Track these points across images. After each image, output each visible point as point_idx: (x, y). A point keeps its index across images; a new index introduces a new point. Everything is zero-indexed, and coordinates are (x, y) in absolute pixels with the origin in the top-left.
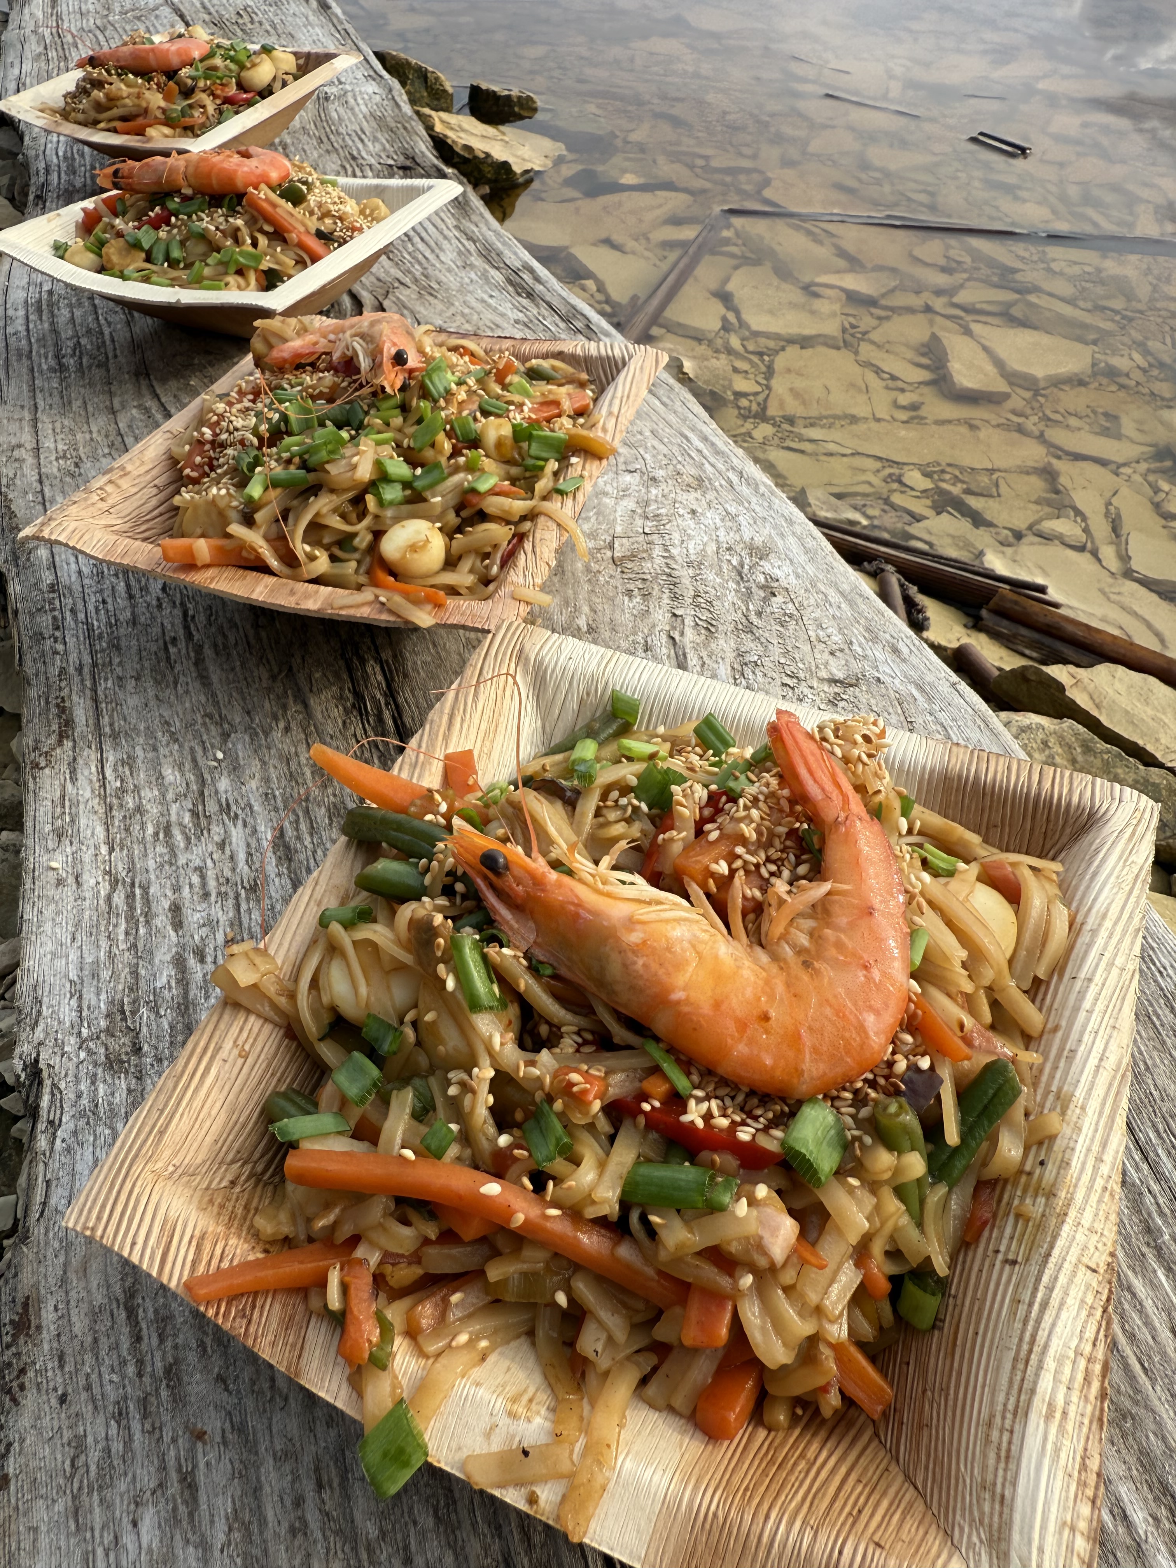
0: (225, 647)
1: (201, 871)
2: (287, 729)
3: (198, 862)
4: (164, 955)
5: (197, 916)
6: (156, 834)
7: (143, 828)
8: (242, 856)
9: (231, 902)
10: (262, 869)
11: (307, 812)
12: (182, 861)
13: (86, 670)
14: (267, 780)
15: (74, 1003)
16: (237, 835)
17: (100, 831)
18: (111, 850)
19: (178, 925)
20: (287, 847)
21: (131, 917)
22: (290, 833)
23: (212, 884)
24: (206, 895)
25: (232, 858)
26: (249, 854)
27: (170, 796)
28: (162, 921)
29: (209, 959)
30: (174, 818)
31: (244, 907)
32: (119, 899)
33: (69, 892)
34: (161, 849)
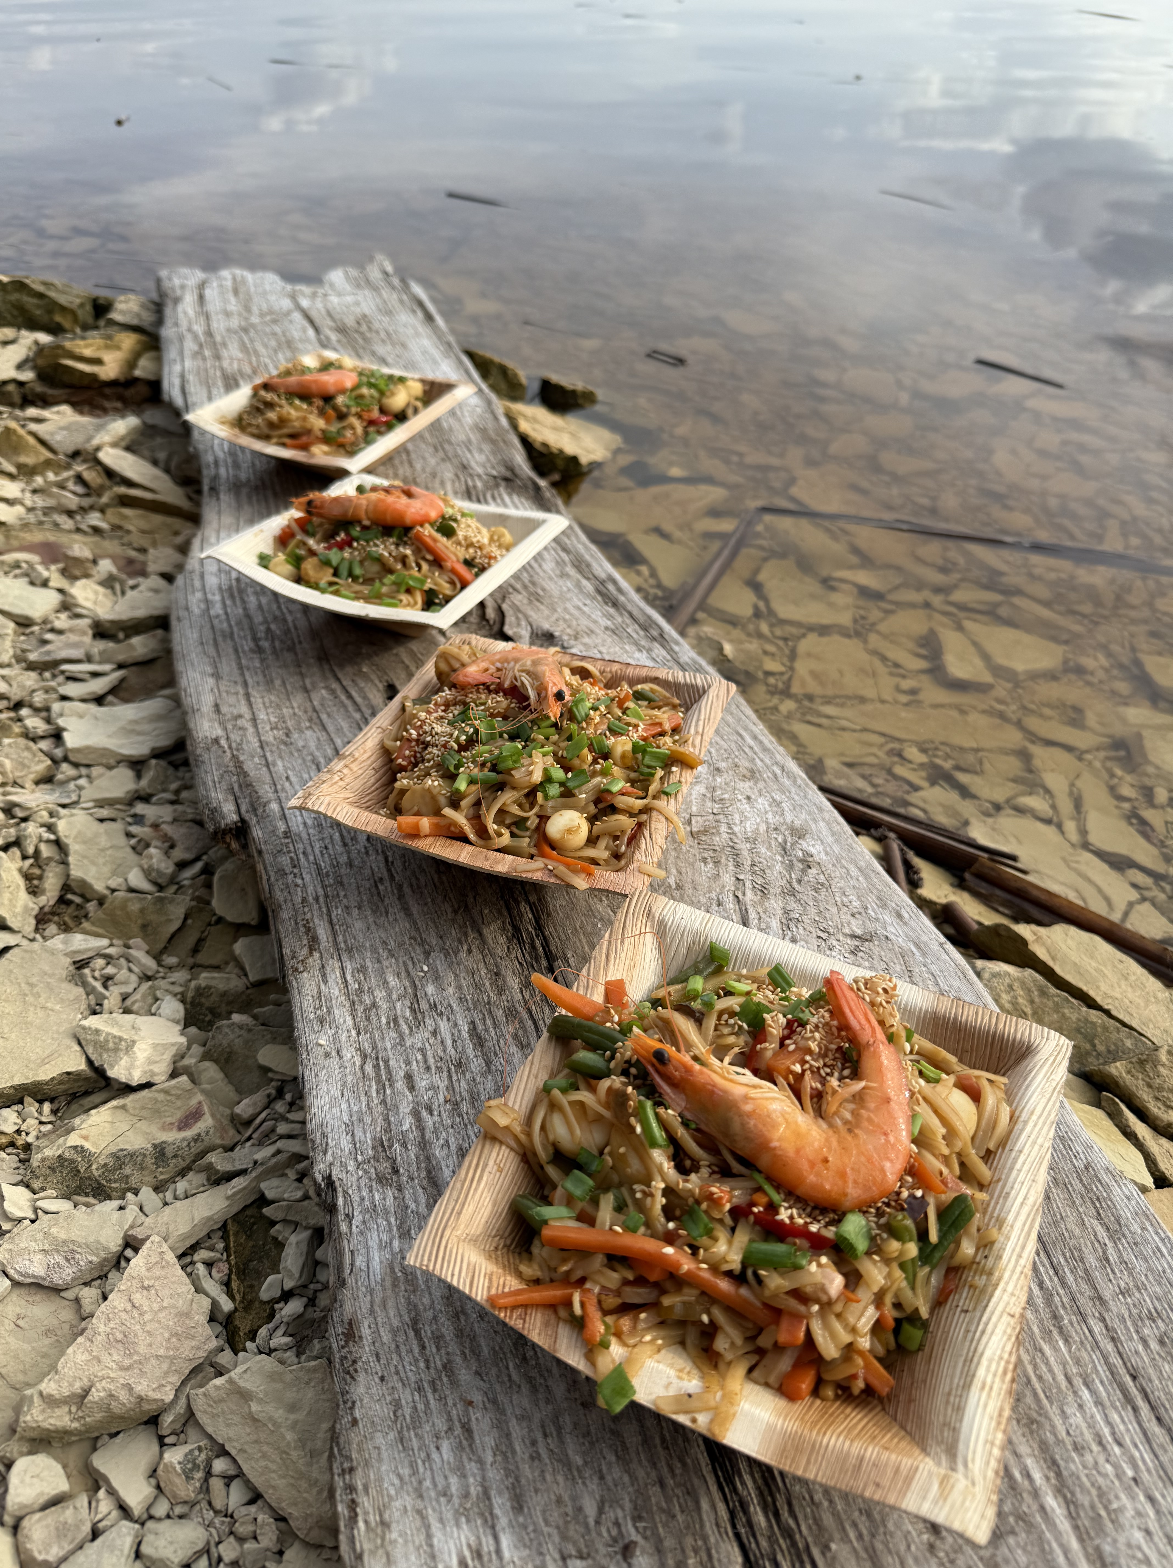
0: (419, 887)
1: (422, 1051)
2: (470, 951)
3: (419, 1045)
4: (405, 1109)
5: (424, 1083)
6: (388, 1023)
7: (379, 1019)
8: (449, 1042)
9: (445, 1074)
10: (463, 1052)
11: (490, 1012)
12: (408, 1043)
13: (321, 900)
14: (460, 988)
15: (349, 1137)
16: (444, 1026)
17: (349, 1019)
18: (359, 1034)
19: (412, 1088)
20: (479, 1037)
21: (378, 1081)
22: (480, 1027)
23: (431, 1061)
24: (428, 1068)
25: (442, 1042)
26: (454, 1041)
27: (395, 996)
28: (400, 1085)
29: (436, 1113)
30: (399, 1012)
31: (454, 1078)
32: (369, 1068)
33: (335, 1060)
34: (393, 1034)
